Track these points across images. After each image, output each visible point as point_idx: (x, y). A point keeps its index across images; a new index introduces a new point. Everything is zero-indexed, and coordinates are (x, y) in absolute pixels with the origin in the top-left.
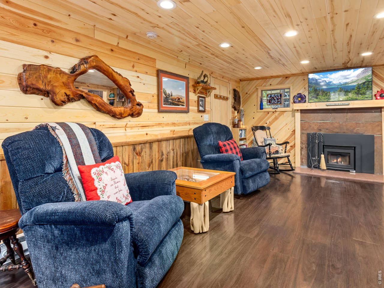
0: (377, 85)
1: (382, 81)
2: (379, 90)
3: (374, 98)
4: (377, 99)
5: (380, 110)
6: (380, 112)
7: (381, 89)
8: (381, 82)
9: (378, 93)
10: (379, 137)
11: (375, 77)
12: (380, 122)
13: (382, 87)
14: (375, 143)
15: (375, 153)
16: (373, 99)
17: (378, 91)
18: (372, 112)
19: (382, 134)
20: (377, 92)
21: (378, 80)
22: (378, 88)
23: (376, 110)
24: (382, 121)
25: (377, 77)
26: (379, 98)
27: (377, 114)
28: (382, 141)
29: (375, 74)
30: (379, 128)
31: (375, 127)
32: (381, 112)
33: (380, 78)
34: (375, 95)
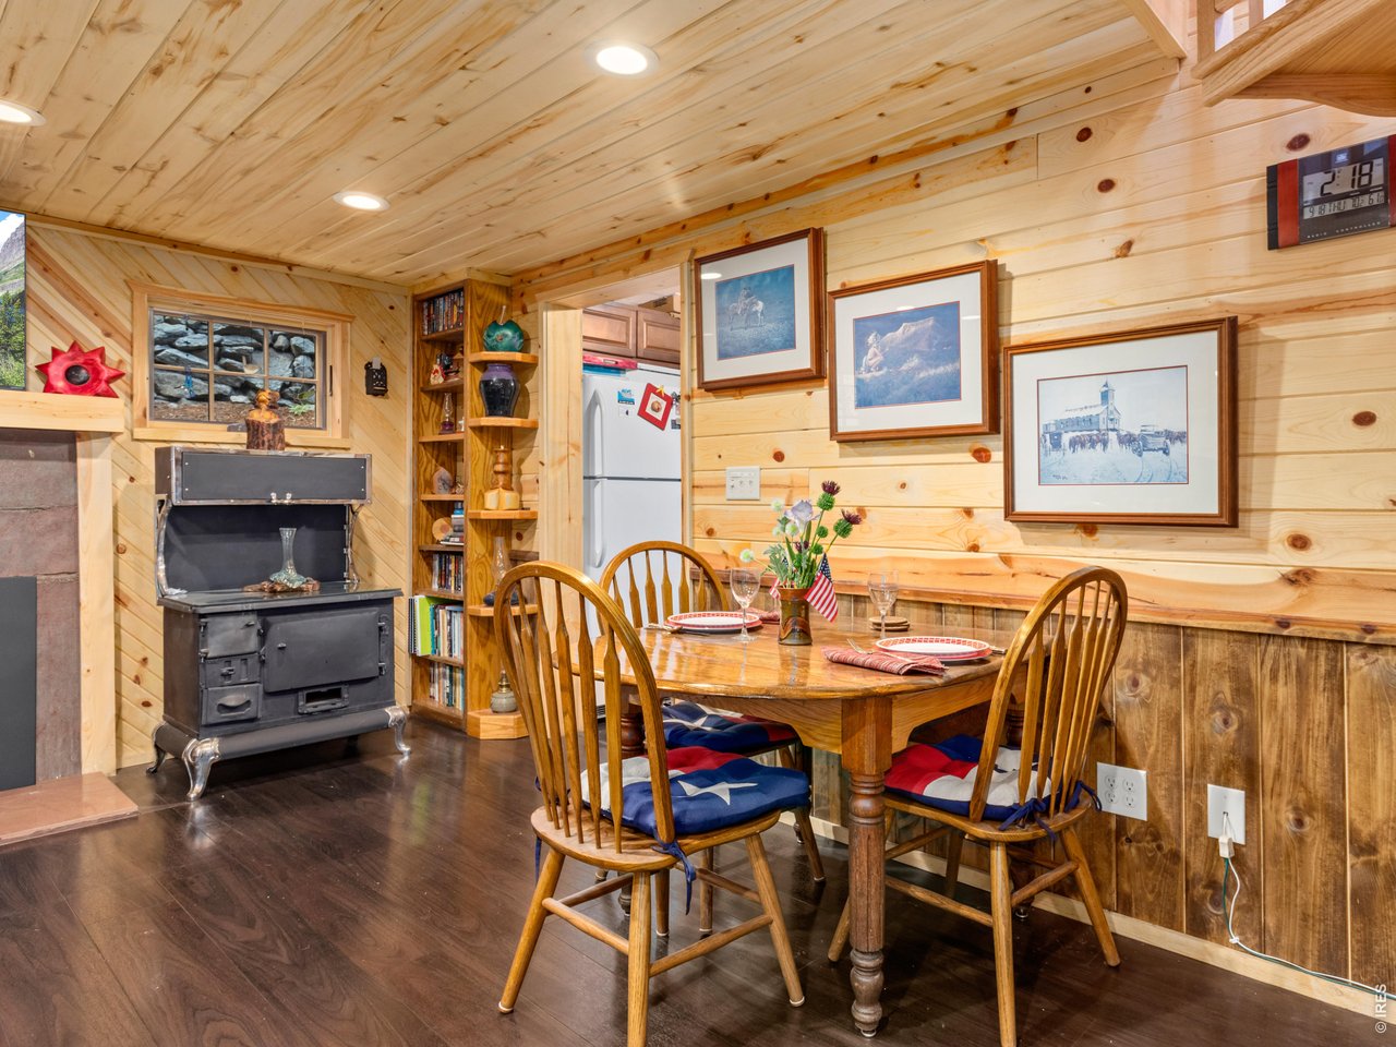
0: (50, 316)
1: (73, 304)
2: (65, 348)
3: (36, 381)
4: (49, 388)
5: (64, 448)
6: (66, 456)
7: (72, 341)
8: (69, 305)
9: (59, 359)
10: (63, 583)
11: (42, 276)
12: (68, 507)
13: (77, 331)
14: (40, 621)
15: (41, 673)
16: (30, 387)
17: (56, 353)
18: (27, 458)
19: (76, 572)
20: (50, 353)
21: (58, 294)
22: (55, 333)
23: (43, 449)
24: (76, 505)
25: (46, 274)
26: (60, 384)
27: (55, 468)
28: (78, 604)
29: (38, 260)
30: (64, 538)
31: (40, 535)
32: (73, 457)
33: (66, 284)
34: (43, 369)
